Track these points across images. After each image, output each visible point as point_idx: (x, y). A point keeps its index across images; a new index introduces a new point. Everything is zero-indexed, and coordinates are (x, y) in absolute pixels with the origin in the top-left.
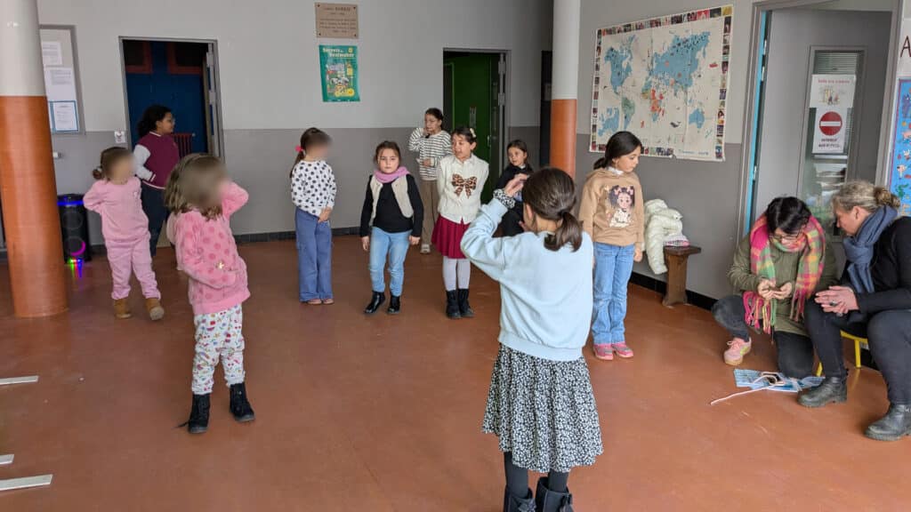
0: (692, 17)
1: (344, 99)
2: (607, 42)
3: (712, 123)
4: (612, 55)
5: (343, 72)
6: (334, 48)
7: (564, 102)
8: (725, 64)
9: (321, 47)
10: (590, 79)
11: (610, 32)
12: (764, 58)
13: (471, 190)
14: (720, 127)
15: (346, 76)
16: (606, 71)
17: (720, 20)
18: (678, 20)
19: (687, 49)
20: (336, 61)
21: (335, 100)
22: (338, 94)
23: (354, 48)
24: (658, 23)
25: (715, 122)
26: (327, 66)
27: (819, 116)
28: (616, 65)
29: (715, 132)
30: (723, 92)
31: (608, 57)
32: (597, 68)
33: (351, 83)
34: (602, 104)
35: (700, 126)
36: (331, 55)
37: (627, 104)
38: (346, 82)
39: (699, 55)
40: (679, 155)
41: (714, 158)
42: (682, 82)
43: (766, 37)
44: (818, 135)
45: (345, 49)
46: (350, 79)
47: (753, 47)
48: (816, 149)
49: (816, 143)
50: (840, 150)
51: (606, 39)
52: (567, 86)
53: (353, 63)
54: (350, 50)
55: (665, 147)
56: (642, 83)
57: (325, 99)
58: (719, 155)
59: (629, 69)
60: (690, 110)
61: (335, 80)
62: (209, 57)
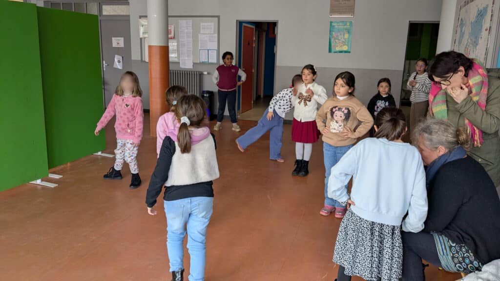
1: (341, 52)
5: (342, 36)
6: (338, 23)
8: (490, 28)
9: (331, 23)
13: (307, 102)
15: (344, 39)
19: (481, 17)
20: (339, 30)
21: (335, 52)
22: (338, 49)
26: (334, 33)
30: (487, 49)
33: (347, 42)
36: (336, 27)
38: (343, 42)
39: (483, 22)
42: (476, 42)
45: (345, 23)
46: (346, 40)
53: (349, 31)
54: (348, 24)
57: (330, 51)
59: (464, 33)
61: (337, 41)
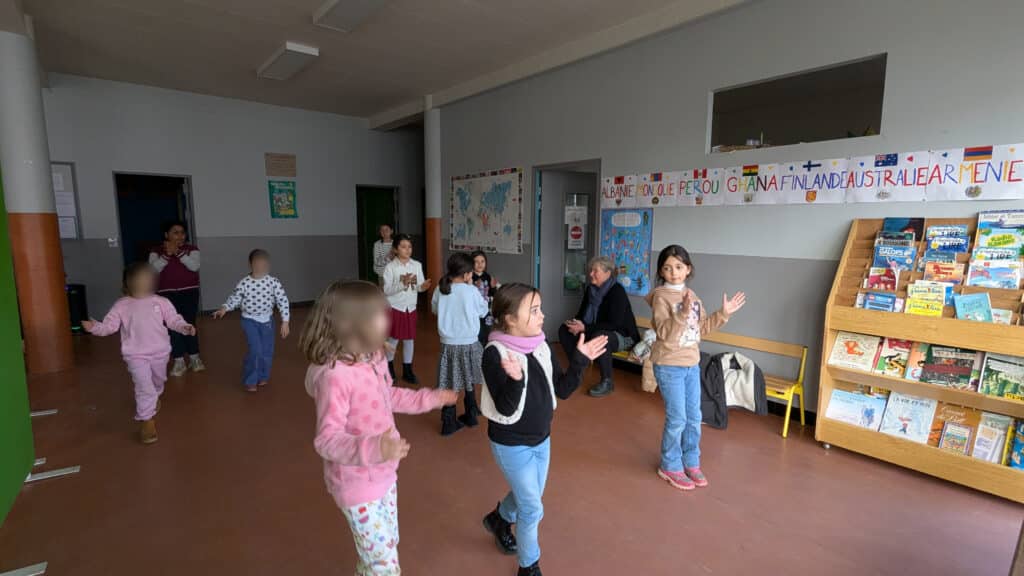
0: (502, 172)
1: (286, 217)
2: (458, 184)
3: (515, 233)
4: (460, 192)
5: (286, 199)
6: (278, 183)
7: (433, 220)
8: (520, 199)
9: (270, 182)
10: (448, 207)
11: (458, 178)
12: (540, 197)
14: (520, 235)
15: (288, 201)
16: (457, 200)
17: (517, 174)
18: (494, 174)
19: (500, 190)
20: (280, 191)
21: (280, 217)
22: (282, 213)
23: (294, 183)
24: (483, 175)
25: (516, 233)
26: (274, 195)
27: (570, 228)
28: (462, 198)
29: (517, 237)
30: (520, 215)
31: (458, 193)
32: (452, 199)
33: (293, 206)
34: (456, 221)
35: (509, 234)
36: (277, 187)
37: (469, 220)
38: (288, 205)
39: (507, 194)
40: (499, 251)
41: (517, 253)
42: (499, 209)
43: (540, 185)
44: (571, 240)
45: (287, 183)
46: (291, 204)
47: (534, 190)
48: (570, 247)
49: (570, 243)
50: (582, 247)
51: (456, 183)
52: (435, 210)
53: (293, 193)
54: (291, 184)
55: (491, 246)
56: (477, 208)
57: (274, 215)
58: (520, 250)
59: (470, 201)
60: (504, 225)
61: (280, 203)
62: (185, 186)
